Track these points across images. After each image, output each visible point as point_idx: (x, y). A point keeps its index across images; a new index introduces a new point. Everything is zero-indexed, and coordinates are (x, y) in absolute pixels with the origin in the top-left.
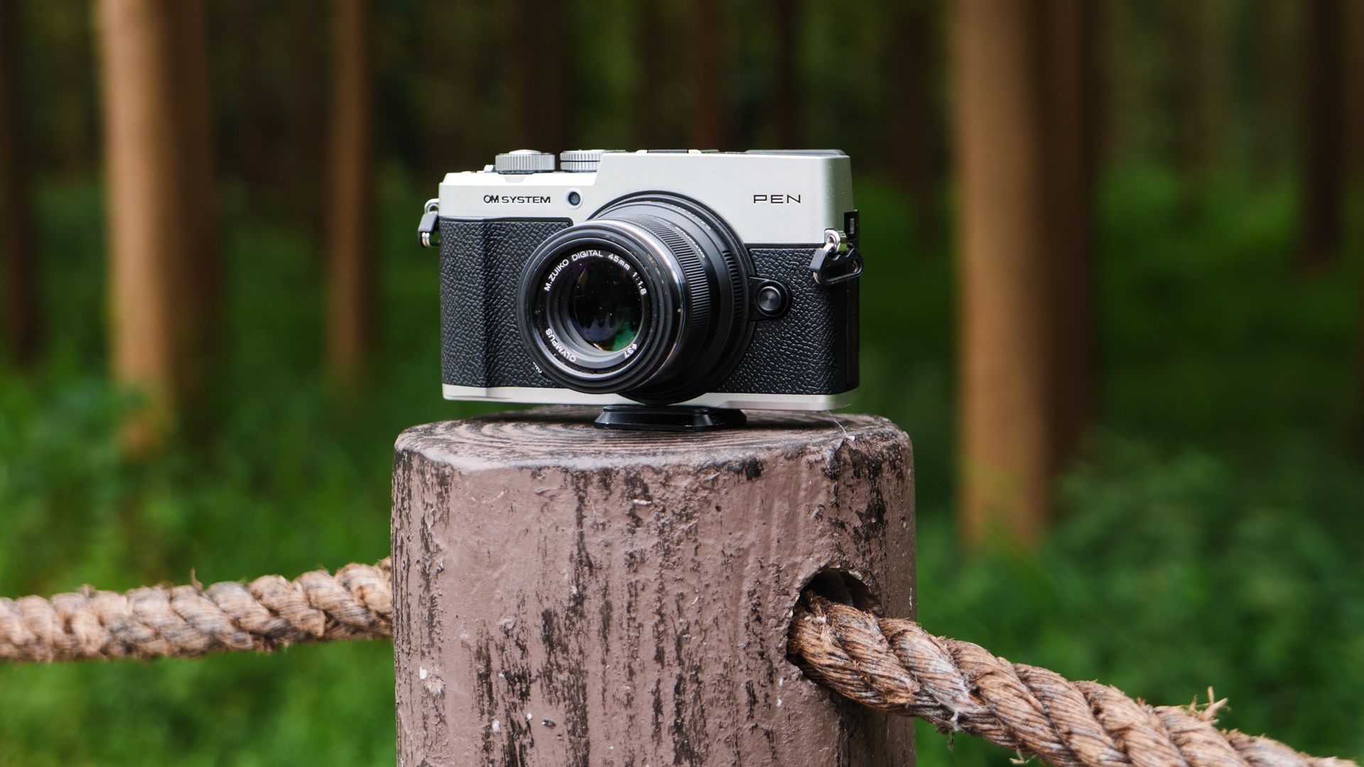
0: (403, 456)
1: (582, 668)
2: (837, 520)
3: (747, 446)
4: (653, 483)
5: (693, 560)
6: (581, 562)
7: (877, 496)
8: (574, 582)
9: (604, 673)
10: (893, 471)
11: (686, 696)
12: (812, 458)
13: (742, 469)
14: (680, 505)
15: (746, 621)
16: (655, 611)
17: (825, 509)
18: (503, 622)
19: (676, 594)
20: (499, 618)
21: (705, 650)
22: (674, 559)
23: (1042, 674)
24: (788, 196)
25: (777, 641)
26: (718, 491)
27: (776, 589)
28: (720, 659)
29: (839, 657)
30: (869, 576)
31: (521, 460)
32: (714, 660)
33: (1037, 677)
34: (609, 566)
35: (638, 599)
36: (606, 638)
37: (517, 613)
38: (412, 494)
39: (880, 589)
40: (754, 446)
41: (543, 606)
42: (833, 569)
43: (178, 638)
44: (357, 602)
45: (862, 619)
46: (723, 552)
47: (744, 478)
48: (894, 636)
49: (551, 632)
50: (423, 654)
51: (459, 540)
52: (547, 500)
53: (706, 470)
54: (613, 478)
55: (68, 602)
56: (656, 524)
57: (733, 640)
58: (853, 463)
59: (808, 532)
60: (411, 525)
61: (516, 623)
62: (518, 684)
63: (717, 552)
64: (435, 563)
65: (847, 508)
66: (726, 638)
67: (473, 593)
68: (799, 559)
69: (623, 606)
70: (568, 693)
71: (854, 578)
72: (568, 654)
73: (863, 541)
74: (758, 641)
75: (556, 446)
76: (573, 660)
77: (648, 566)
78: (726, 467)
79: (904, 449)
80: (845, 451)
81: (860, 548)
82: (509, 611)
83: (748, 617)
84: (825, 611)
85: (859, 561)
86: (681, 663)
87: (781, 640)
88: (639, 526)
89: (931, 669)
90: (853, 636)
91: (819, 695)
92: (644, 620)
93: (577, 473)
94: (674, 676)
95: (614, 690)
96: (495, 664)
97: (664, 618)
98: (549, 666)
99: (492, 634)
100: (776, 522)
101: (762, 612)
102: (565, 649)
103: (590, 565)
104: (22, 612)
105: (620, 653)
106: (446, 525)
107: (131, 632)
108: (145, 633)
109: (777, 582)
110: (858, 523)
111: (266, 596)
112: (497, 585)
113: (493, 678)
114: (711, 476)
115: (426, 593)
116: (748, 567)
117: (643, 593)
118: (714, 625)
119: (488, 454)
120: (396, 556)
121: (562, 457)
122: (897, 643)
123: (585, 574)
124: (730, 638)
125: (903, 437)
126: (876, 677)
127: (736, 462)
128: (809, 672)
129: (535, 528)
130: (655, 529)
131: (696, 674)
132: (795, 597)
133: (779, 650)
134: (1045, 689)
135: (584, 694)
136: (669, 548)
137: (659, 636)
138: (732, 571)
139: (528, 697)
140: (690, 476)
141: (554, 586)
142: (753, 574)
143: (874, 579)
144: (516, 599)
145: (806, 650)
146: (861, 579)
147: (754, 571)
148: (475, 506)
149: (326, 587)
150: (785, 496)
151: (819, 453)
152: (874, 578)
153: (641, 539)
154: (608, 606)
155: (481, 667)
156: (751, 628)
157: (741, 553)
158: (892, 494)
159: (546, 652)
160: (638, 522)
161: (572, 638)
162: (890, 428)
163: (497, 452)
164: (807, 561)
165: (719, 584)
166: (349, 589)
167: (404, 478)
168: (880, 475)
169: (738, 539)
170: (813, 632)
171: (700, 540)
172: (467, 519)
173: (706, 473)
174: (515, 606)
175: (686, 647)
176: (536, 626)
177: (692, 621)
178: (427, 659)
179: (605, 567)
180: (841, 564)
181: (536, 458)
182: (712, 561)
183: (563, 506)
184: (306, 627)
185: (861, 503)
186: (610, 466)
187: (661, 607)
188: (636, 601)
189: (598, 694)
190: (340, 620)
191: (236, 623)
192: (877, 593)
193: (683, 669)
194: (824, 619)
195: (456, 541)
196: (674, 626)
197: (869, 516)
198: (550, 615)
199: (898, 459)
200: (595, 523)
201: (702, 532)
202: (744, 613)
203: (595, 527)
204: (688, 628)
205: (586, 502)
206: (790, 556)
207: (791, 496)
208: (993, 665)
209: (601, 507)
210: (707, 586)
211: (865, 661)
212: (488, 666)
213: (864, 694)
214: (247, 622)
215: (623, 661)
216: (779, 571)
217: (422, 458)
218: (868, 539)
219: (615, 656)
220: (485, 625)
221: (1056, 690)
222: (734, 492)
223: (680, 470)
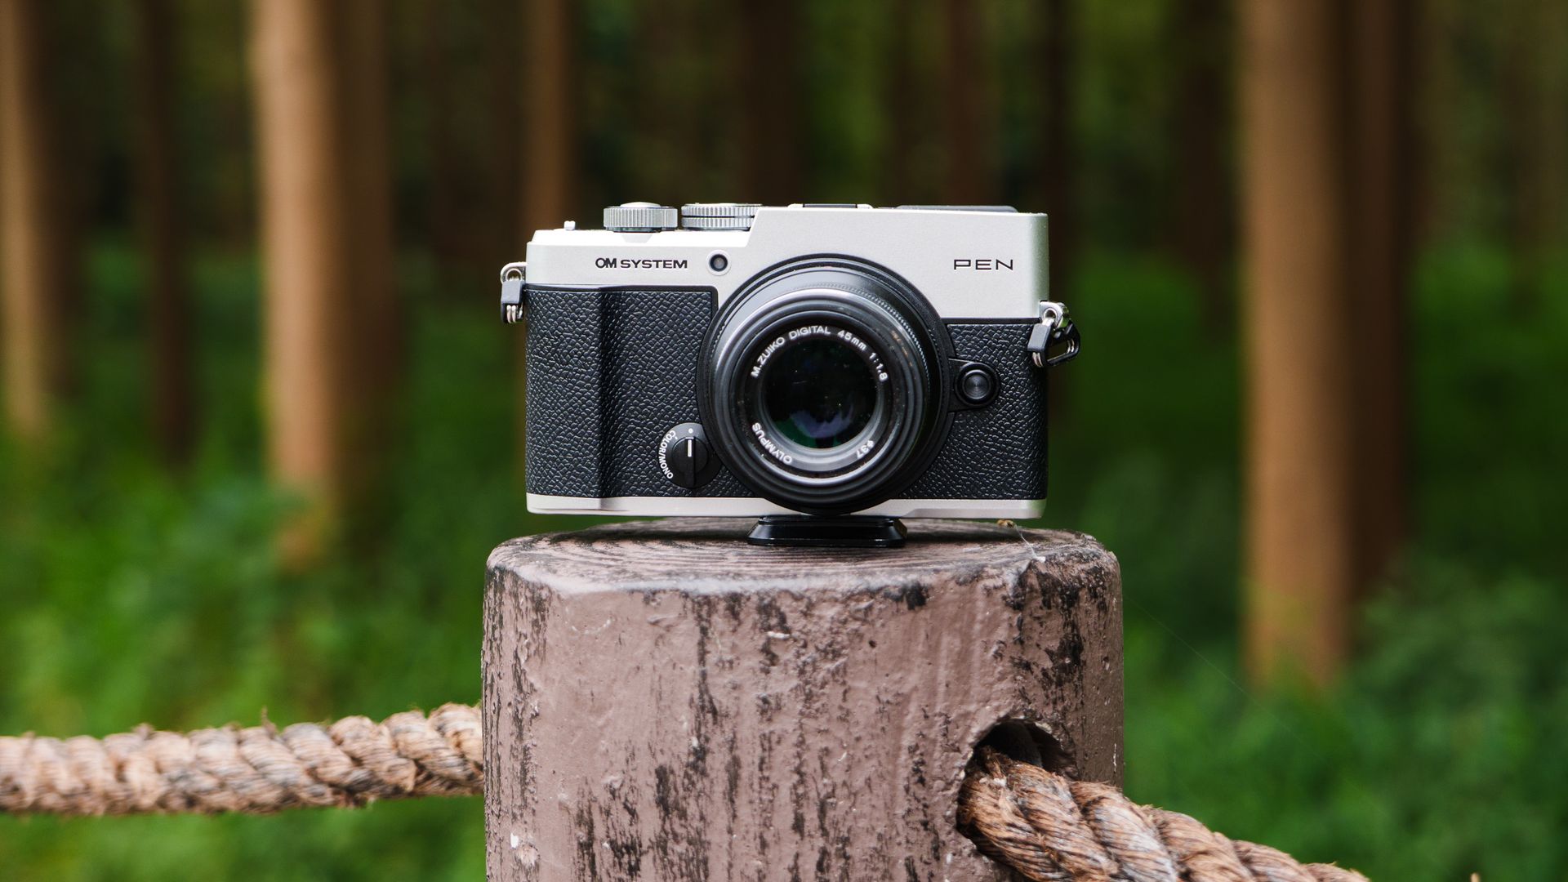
0: (495, 575)
1: (703, 837)
2: (1021, 659)
3: (909, 568)
4: (792, 612)
5: (841, 708)
6: (703, 708)
7: (1073, 631)
8: (695, 732)
9: (730, 844)
10: (1093, 601)
11: (831, 874)
12: (990, 583)
13: (902, 597)
14: (826, 639)
15: (906, 783)
16: (793, 769)
17: (1006, 646)
18: (608, 779)
19: (818, 748)
20: (604, 774)
21: (855, 818)
22: (817, 705)
23: (1268, 854)
24: (998, 261)
25: (945, 808)
26: (872, 623)
27: (944, 744)
28: (873, 829)
29: (1021, 828)
30: (1061, 728)
31: (631, 581)
32: (865, 830)
33: (1261, 858)
34: (738, 714)
35: (773, 754)
36: (732, 801)
37: (625, 768)
38: (504, 620)
39: (1075, 745)
40: (919, 568)
41: (657, 761)
42: (1016, 720)
43: (245, 791)
44: (453, 751)
45: (1050, 782)
46: (878, 698)
47: (904, 606)
48: (1088, 804)
49: (666, 792)
50: (514, 816)
51: (557, 678)
52: (662, 631)
53: (857, 596)
54: (743, 605)
55: (122, 744)
56: (795, 662)
57: (889, 807)
58: (1042, 590)
59: (985, 675)
60: (502, 659)
61: (623, 781)
62: (626, 856)
63: (870, 697)
64: (529, 706)
65: (1035, 646)
66: (880, 803)
67: (572, 743)
68: (972, 708)
69: (753, 763)
70: (686, 868)
71: (1041, 732)
72: (686, 819)
73: (1053, 687)
74: (921, 807)
75: (676, 565)
76: (692, 827)
77: (785, 713)
78: (882, 593)
79: (1107, 574)
80: (1032, 575)
81: (1050, 696)
82: (617, 766)
83: (908, 778)
84: (1006, 771)
85: (1048, 711)
86: (825, 833)
87: (949, 807)
88: (773, 664)
89: (1131, 846)
90: (1038, 804)
91: (996, 874)
92: (779, 780)
93: (700, 598)
94: (816, 849)
95: (742, 866)
96: (600, 831)
97: (804, 777)
98: (663, 835)
99: (595, 795)
100: (944, 662)
101: (926, 773)
102: (683, 815)
103: (714, 712)
104: (69, 755)
105: (750, 820)
106: (542, 660)
107: (193, 782)
108: (208, 783)
109: (945, 735)
110: (1048, 664)
111: (347, 742)
112: (602, 735)
113: (596, 848)
114: (864, 604)
115: (518, 743)
116: (909, 717)
117: (779, 748)
118: (867, 787)
119: (593, 574)
120: (486, 696)
121: (681, 579)
122: (1091, 812)
123: (707, 722)
124: (886, 804)
125: (1108, 559)
126: (1064, 854)
127: (895, 587)
128: (985, 846)
129: (648, 666)
130: (794, 669)
131: (843, 848)
132: (967, 754)
133: (947, 819)
134: (1270, 873)
135: (706, 870)
136: (811, 691)
137: (798, 800)
138: (889, 721)
139: (638, 872)
140: (837, 604)
141: (670, 737)
142: (915, 725)
143: (1067, 733)
144: (625, 752)
145: (980, 819)
146: (1050, 732)
147: (917, 722)
148: (577, 637)
149: (417, 732)
150: (955, 630)
151: (998, 577)
152: (1066, 731)
153: (777, 681)
154: (736, 762)
155: (582, 834)
156: (911, 791)
157: (900, 699)
158: (1092, 629)
159: (660, 816)
160: (773, 659)
161: (692, 801)
162: (1092, 547)
163: (605, 572)
164: (983, 710)
165: (873, 737)
166: (443, 734)
167: (495, 601)
168: (1076, 605)
169: (896, 682)
170: (989, 798)
171: (850, 683)
172: (566, 654)
173: (858, 601)
174: (623, 761)
175: (830, 814)
176: (648, 785)
177: (839, 781)
178: (519, 823)
179: (732, 713)
180: (1025, 714)
181: (651, 579)
182: (864, 708)
183: (682, 639)
184: (393, 780)
185: (1052, 639)
186: (739, 590)
187: (801, 764)
188: (769, 756)
189: (723, 870)
190: (434, 772)
191: (312, 772)
192: (1070, 750)
193: (827, 841)
194: (1002, 782)
195: (554, 680)
196: (817, 787)
197: (1062, 656)
198: (665, 772)
199: (1099, 586)
200: (721, 660)
201: (851, 673)
202: (904, 773)
203: (721, 665)
204: (833, 791)
205: (710, 635)
206: (962, 703)
207: (964, 629)
208: (1207, 842)
209: (728, 640)
210: (858, 739)
211: (1052, 834)
212: (590, 833)
213: (1050, 875)
214: (325, 773)
215: (755, 830)
216: (947, 722)
217: (516, 577)
218: (1060, 684)
219: (744, 823)
220: (587, 783)
221: (1284, 874)
222: (892, 624)
223: (826, 596)
